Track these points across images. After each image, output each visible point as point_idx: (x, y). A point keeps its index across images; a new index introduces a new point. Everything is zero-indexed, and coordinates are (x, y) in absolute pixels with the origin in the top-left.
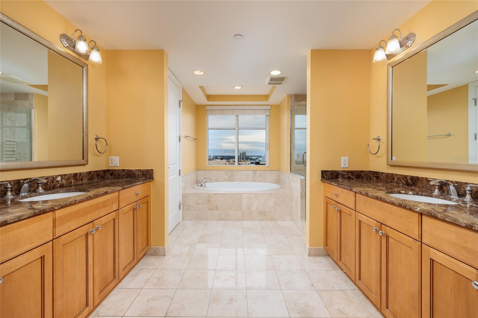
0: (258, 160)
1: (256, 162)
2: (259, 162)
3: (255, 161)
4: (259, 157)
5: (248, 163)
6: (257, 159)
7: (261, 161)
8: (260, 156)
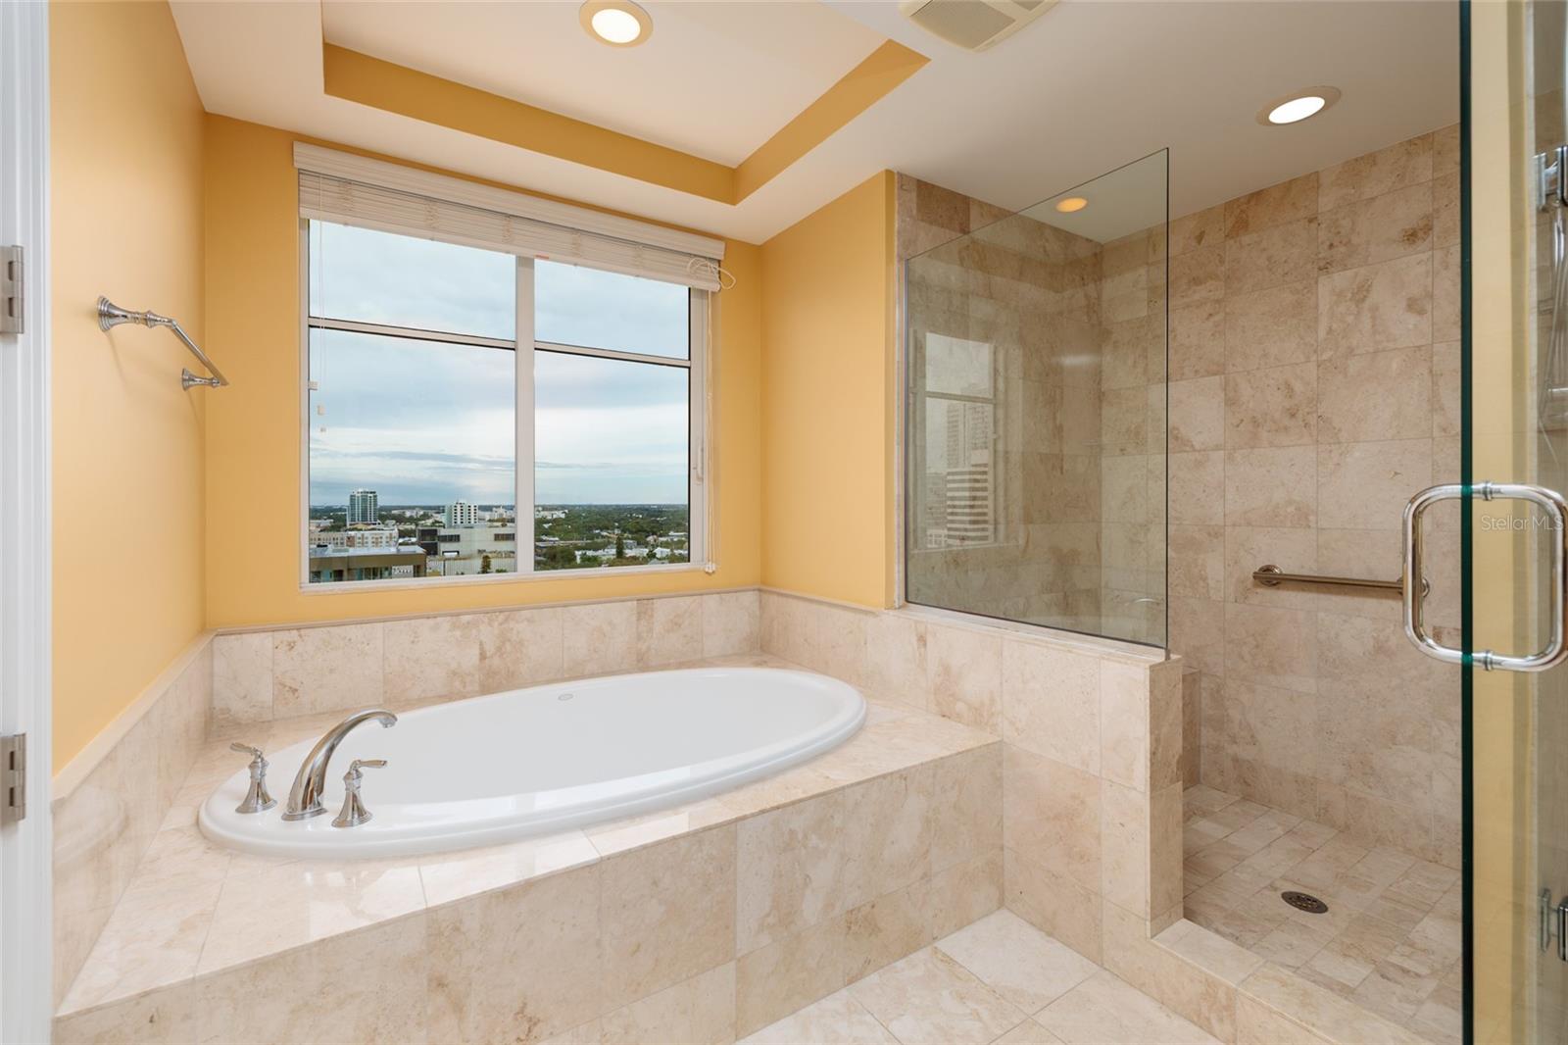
0: (429, 522)
1: (420, 528)
2: (436, 531)
3: (417, 525)
4: (430, 512)
5: (387, 533)
6: (425, 517)
7: (444, 527)
8: (439, 507)
